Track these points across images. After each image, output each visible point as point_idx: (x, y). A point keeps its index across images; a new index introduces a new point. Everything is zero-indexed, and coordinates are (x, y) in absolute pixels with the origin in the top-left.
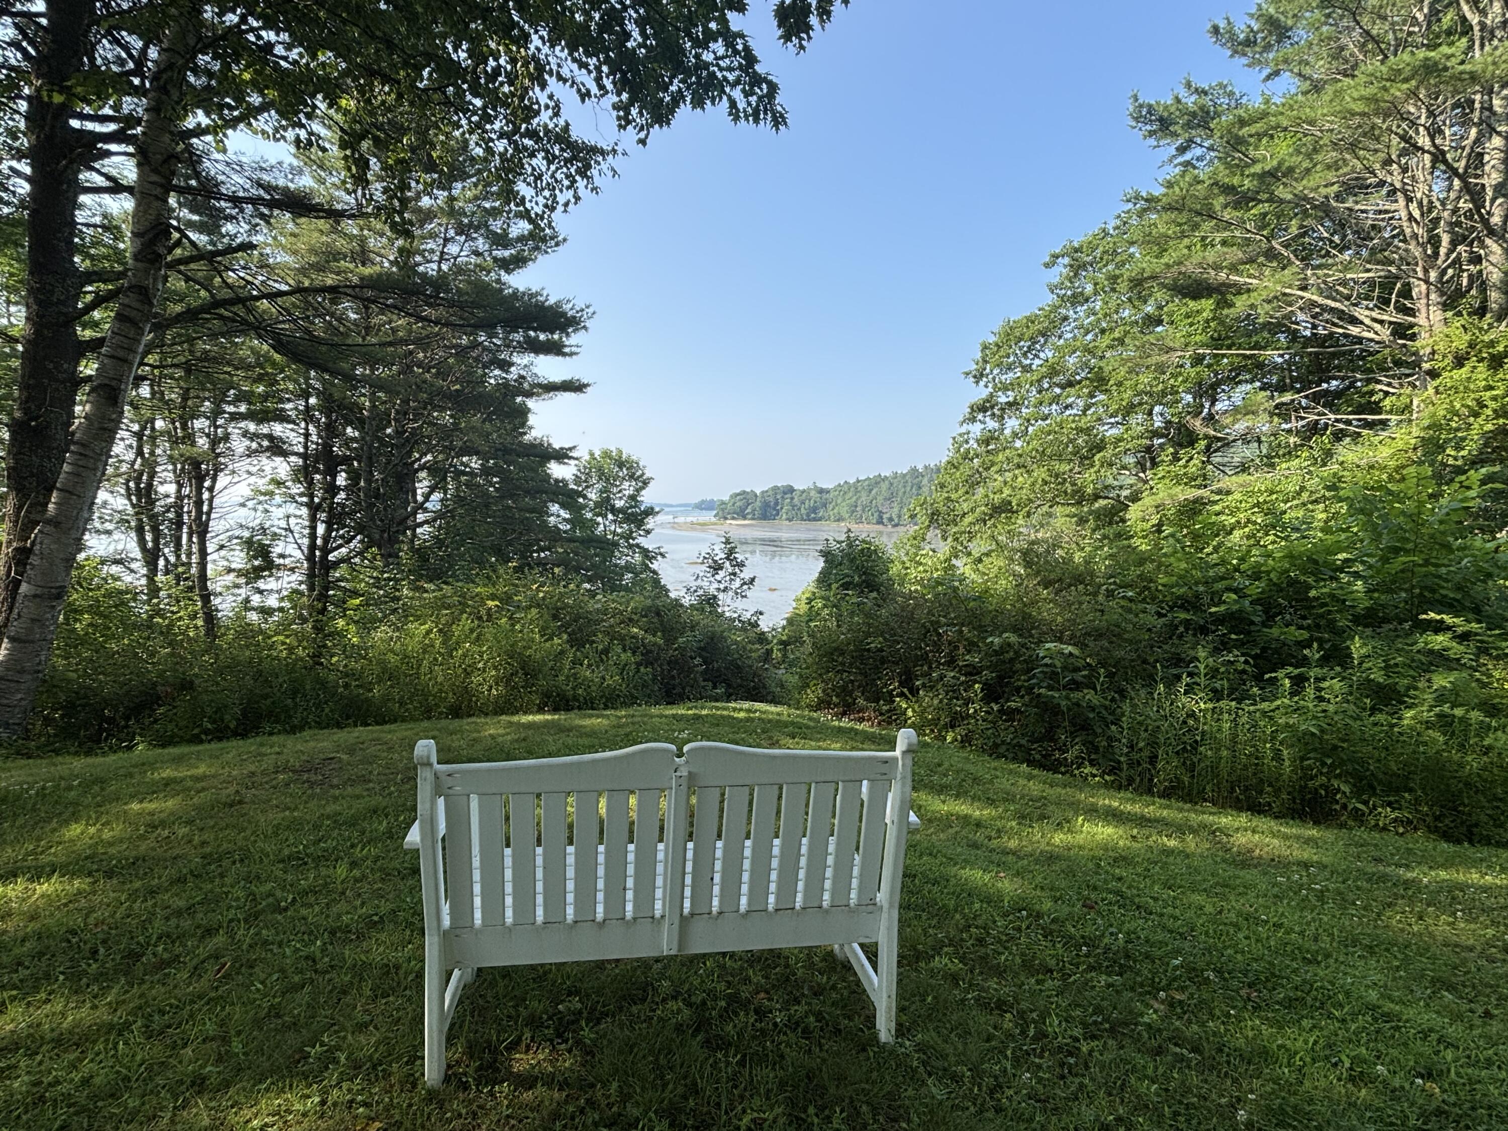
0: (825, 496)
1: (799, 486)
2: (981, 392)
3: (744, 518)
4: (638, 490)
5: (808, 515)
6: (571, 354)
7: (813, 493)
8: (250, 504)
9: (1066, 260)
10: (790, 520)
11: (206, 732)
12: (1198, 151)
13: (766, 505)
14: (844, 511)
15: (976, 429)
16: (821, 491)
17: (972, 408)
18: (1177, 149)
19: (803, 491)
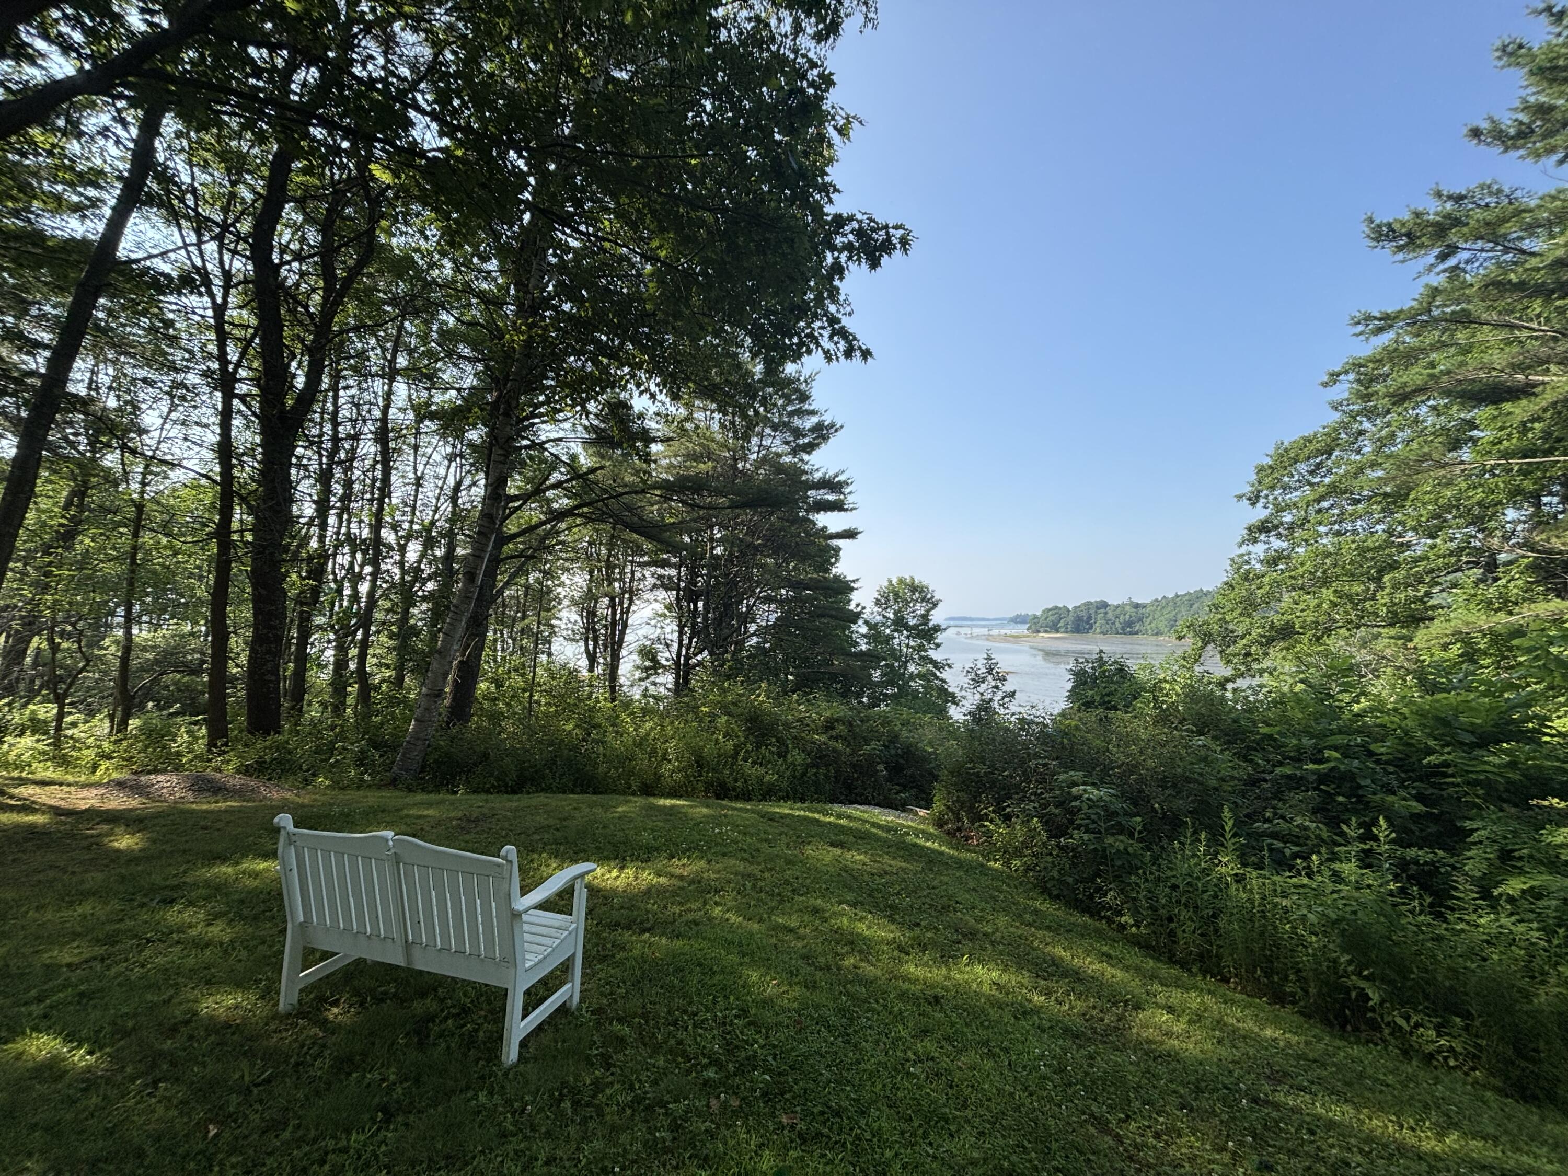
0: (1141, 611)
1: (1113, 601)
2: (1260, 513)
3: (1057, 631)
4: (928, 611)
5: (1123, 629)
6: (852, 509)
7: (1127, 608)
8: (653, 622)
9: (1352, 376)
10: (1102, 633)
11: (493, 786)
12: (1465, 255)
13: (1079, 619)
14: (1162, 625)
15: (1259, 550)
16: (1137, 606)
17: (1249, 529)
18: (1437, 257)
19: (1118, 606)
